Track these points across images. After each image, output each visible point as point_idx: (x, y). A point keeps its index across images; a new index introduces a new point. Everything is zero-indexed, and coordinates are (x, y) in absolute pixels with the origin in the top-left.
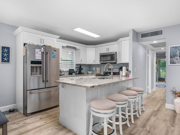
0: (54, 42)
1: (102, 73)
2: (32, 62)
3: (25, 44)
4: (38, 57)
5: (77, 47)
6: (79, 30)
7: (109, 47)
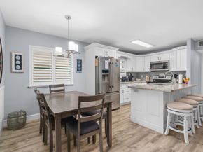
0: (114, 54)
1: (152, 81)
2: (104, 71)
3: (96, 57)
4: (107, 67)
5: (129, 57)
6: (138, 43)
7: (161, 55)
